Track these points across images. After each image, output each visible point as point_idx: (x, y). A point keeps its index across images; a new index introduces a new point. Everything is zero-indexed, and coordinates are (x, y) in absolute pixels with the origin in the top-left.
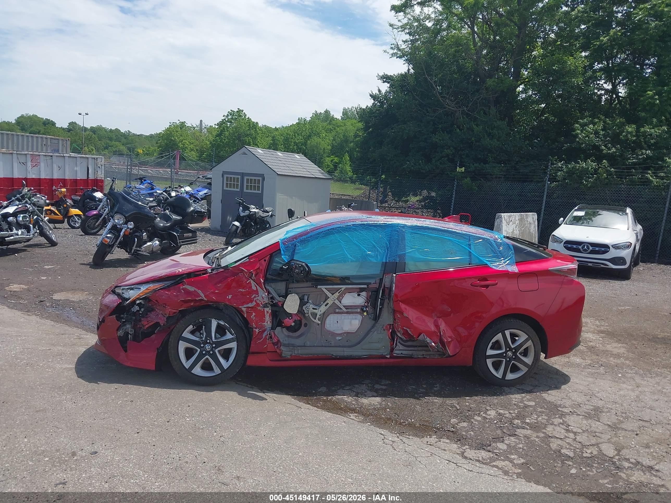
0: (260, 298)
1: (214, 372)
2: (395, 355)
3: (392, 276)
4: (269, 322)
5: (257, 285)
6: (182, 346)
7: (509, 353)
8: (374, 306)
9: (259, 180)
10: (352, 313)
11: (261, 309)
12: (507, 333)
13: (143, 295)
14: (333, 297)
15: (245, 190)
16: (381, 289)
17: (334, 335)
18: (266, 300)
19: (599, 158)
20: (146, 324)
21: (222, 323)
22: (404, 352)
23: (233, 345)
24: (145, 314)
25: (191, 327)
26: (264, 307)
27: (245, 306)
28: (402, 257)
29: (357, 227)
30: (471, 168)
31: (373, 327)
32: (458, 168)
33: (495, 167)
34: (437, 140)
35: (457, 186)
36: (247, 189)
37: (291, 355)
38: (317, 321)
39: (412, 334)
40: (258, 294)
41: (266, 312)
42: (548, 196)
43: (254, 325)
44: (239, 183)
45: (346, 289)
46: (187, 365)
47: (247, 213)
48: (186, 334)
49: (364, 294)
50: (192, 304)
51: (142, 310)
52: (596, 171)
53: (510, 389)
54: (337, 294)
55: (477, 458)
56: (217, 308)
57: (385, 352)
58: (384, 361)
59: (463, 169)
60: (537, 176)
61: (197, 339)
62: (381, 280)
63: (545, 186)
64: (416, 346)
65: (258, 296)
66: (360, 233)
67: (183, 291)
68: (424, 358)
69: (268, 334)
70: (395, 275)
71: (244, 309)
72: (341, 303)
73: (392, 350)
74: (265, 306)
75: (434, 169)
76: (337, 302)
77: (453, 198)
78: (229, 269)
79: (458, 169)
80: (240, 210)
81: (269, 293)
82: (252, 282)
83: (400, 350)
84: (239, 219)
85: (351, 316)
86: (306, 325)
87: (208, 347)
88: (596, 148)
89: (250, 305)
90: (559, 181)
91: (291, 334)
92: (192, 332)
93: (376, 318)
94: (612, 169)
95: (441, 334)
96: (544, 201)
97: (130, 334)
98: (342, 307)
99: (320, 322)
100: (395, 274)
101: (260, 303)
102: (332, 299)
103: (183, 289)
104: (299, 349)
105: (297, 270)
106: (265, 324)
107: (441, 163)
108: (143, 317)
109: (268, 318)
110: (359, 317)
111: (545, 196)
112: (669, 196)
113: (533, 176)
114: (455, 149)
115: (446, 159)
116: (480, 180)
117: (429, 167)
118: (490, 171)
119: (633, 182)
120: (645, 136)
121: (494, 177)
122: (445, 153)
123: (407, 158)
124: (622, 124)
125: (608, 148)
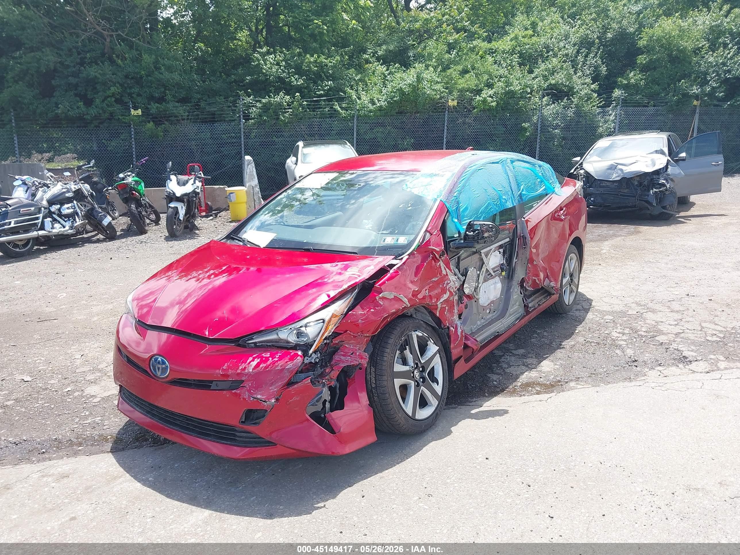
1: (431, 405)
4: (456, 314)
5: (446, 268)
6: (397, 385)
10: (497, 275)
17: (484, 308)
19: (290, 90)
21: (420, 334)
23: (437, 360)
25: (398, 354)
26: (455, 295)
27: (441, 300)
31: (509, 288)
32: (132, 110)
33: (177, 107)
35: (135, 133)
39: (539, 283)
40: (449, 279)
41: (455, 302)
42: (247, 137)
43: (448, 324)
48: (396, 366)
49: (502, 250)
50: (389, 319)
51: (319, 355)
57: (522, 311)
58: (523, 321)
59: (139, 112)
60: (228, 114)
61: (408, 368)
63: (240, 125)
69: (461, 330)
70: (523, 219)
71: (439, 306)
75: (99, 114)
76: (488, 266)
79: (133, 112)
82: (441, 264)
87: (418, 374)
88: (281, 80)
89: (445, 297)
90: (253, 119)
93: (513, 275)
94: (305, 103)
96: (243, 143)
101: (452, 291)
106: (454, 317)
107: (107, 105)
109: (455, 309)
110: (500, 279)
111: (242, 136)
112: (355, 126)
113: (222, 114)
114: (121, 85)
115: (113, 99)
116: (164, 124)
117: (93, 111)
118: (175, 111)
119: (323, 114)
120: (322, 66)
121: (180, 118)
122: (111, 91)
123: (54, 100)
124: (299, 54)
125: (296, 79)
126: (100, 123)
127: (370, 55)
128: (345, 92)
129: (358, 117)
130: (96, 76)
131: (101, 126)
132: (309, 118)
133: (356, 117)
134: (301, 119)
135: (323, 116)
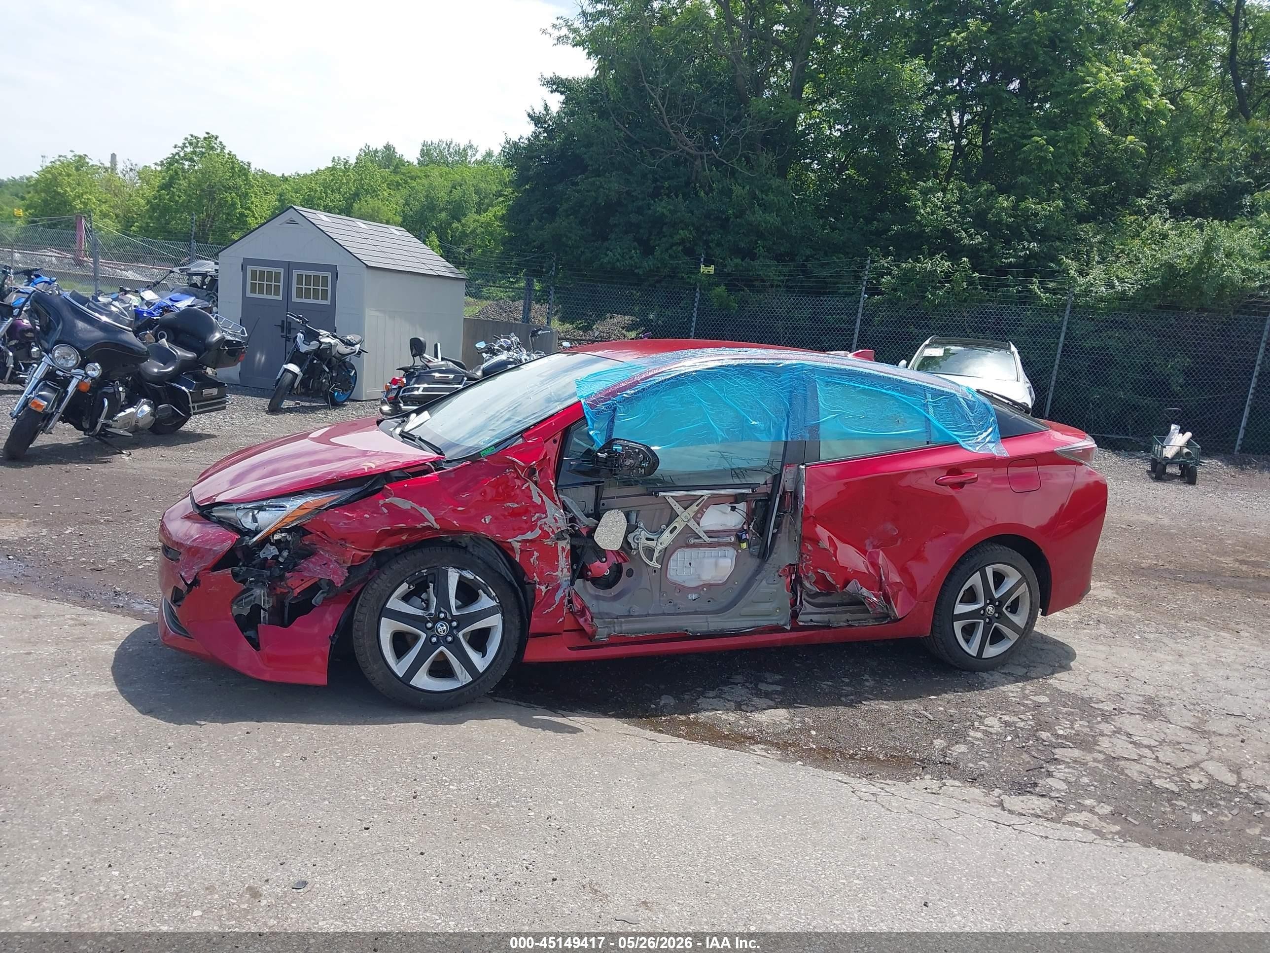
0: (549, 520)
1: (457, 679)
2: (801, 624)
3: (799, 469)
4: (565, 570)
5: (542, 495)
6: (387, 628)
7: (989, 608)
8: (762, 530)
9: (325, 279)
10: (719, 545)
11: (550, 543)
12: (989, 571)
13: (292, 522)
14: (686, 514)
15: (294, 299)
16: (778, 495)
17: (682, 589)
18: (563, 525)
19: (954, 252)
20: (295, 585)
21: (469, 575)
22: (815, 618)
23: (495, 621)
24: (291, 565)
25: (404, 587)
26: (558, 539)
27: (520, 538)
28: (815, 430)
29: (728, 370)
30: (729, 267)
31: (758, 571)
32: (702, 266)
33: (769, 266)
34: (665, 211)
35: (700, 300)
36: (299, 295)
37: (609, 636)
38: (654, 564)
39: (834, 583)
40: (545, 512)
41: (560, 549)
42: (866, 322)
43: (536, 579)
44: (281, 284)
45: (712, 497)
46: (400, 668)
47: (314, 345)
48: (395, 603)
49: (742, 506)
50: (404, 538)
51: (285, 554)
52: (948, 277)
53: (992, 675)
54: (694, 508)
55: (1033, 812)
56: (455, 545)
57: (782, 619)
58: (779, 636)
59: (711, 269)
60: (845, 283)
61: (420, 613)
62: (777, 479)
63: (859, 302)
64: (834, 605)
65: (546, 517)
66: (735, 383)
67: (386, 511)
68: (850, 626)
69: (565, 596)
70: (803, 467)
71: (517, 546)
72: (698, 524)
73: (795, 615)
74: (560, 537)
75: (658, 268)
76: (692, 524)
77: (693, 324)
78: (482, 461)
79: (703, 269)
80: (298, 339)
81: (565, 508)
82: (533, 487)
83: (810, 615)
84: (297, 357)
85: (714, 551)
86: (630, 573)
87: (442, 628)
88: (946, 234)
89: (529, 536)
90: (883, 294)
91: (601, 593)
92: (406, 598)
93: (764, 554)
94: (976, 275)
95: (881, 579)
96: (857, 331)
97: (264, 609)
98: (702, 534)
99: (659, 566)
100: (803, 464)
101: (550, 531)
102: (684, 517)
103: (385, 505)
104: (621, 623)
105: (632, 461)
106: (559, 573)
107: (670, 256)
108: (286, 569)
109: (563, 562)
110: (731, 552)
111: (859, 321)
112: (1065, 323)
113: (837, 283)
114: (697, 229)
115: (680, 248)
116: (743, 290)
117: (649, 263)
118: (761, 273)
119: (1008, 297)
120: (1027, 216)
121: (768, 284)
122: (679, 237)
123: (606, 244)
124: (990, 194)
125: (970, 236)
126: (658, 282)
127: (1151, 199)
128: (1059, 263)
129: (1073, 308)
130: (663, 214)
131: (657, 285)
132: (981, 301)
133: (1069, 306)
134: (965, 301)
135: (1007, 300)
